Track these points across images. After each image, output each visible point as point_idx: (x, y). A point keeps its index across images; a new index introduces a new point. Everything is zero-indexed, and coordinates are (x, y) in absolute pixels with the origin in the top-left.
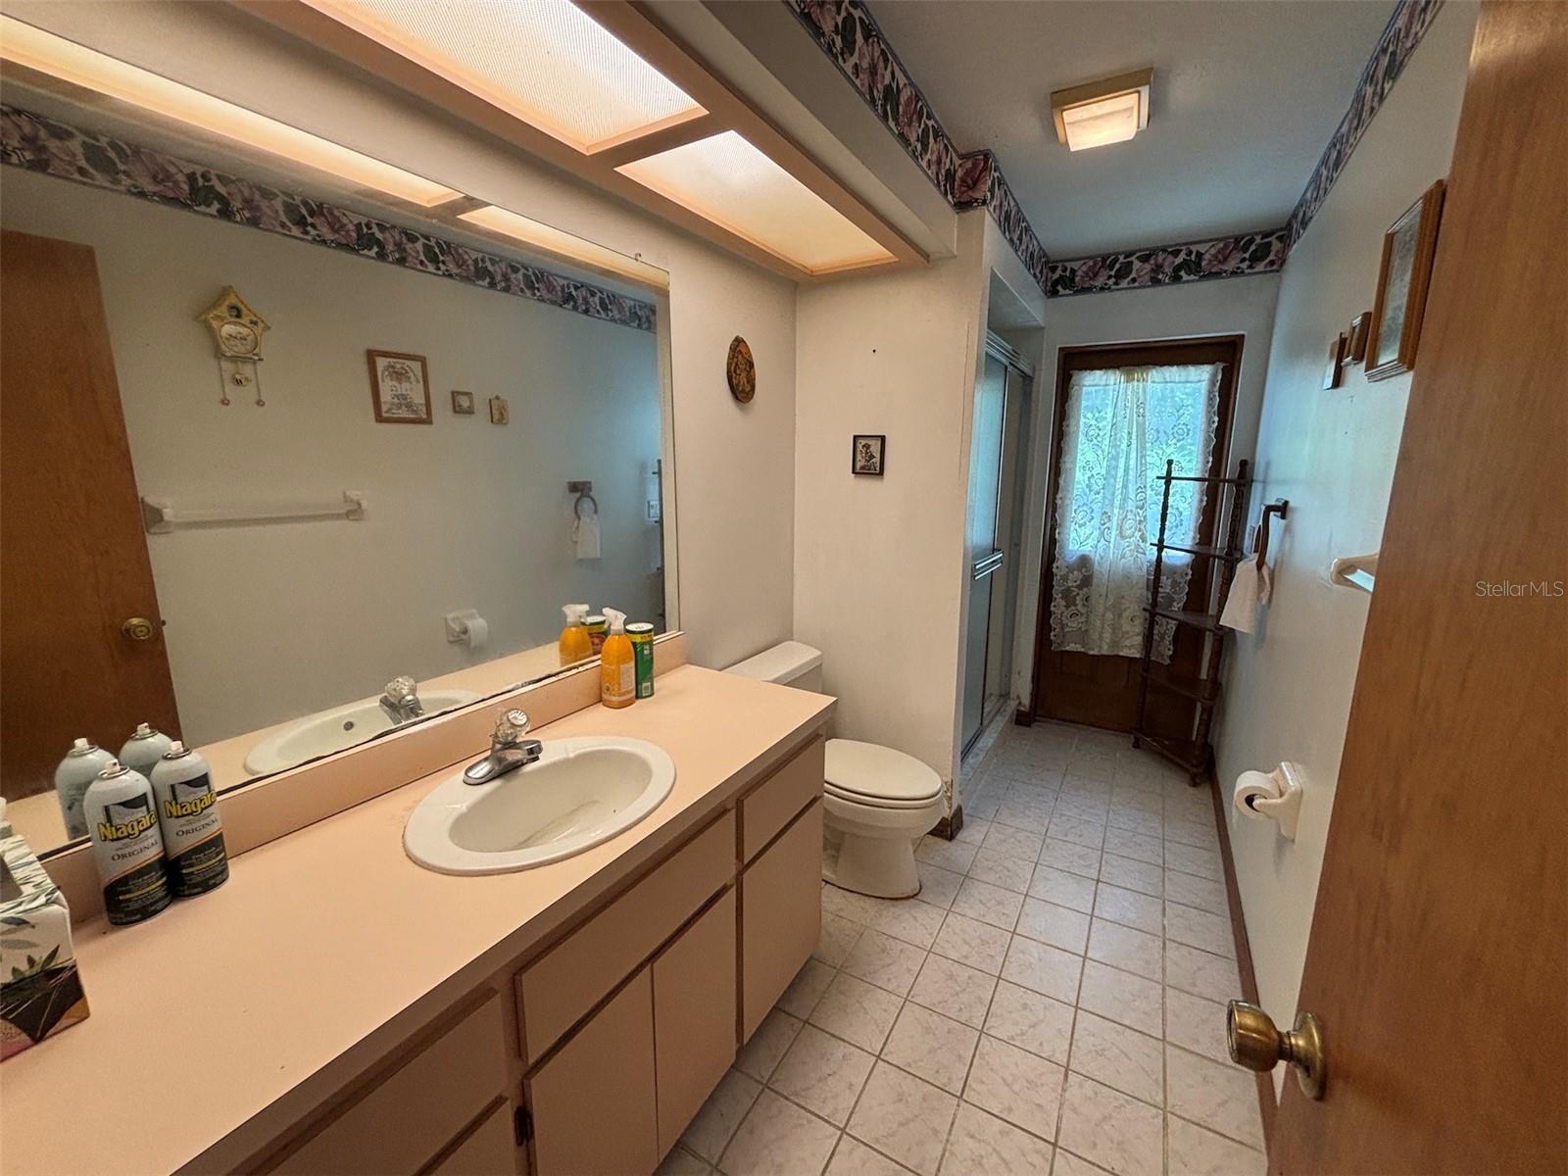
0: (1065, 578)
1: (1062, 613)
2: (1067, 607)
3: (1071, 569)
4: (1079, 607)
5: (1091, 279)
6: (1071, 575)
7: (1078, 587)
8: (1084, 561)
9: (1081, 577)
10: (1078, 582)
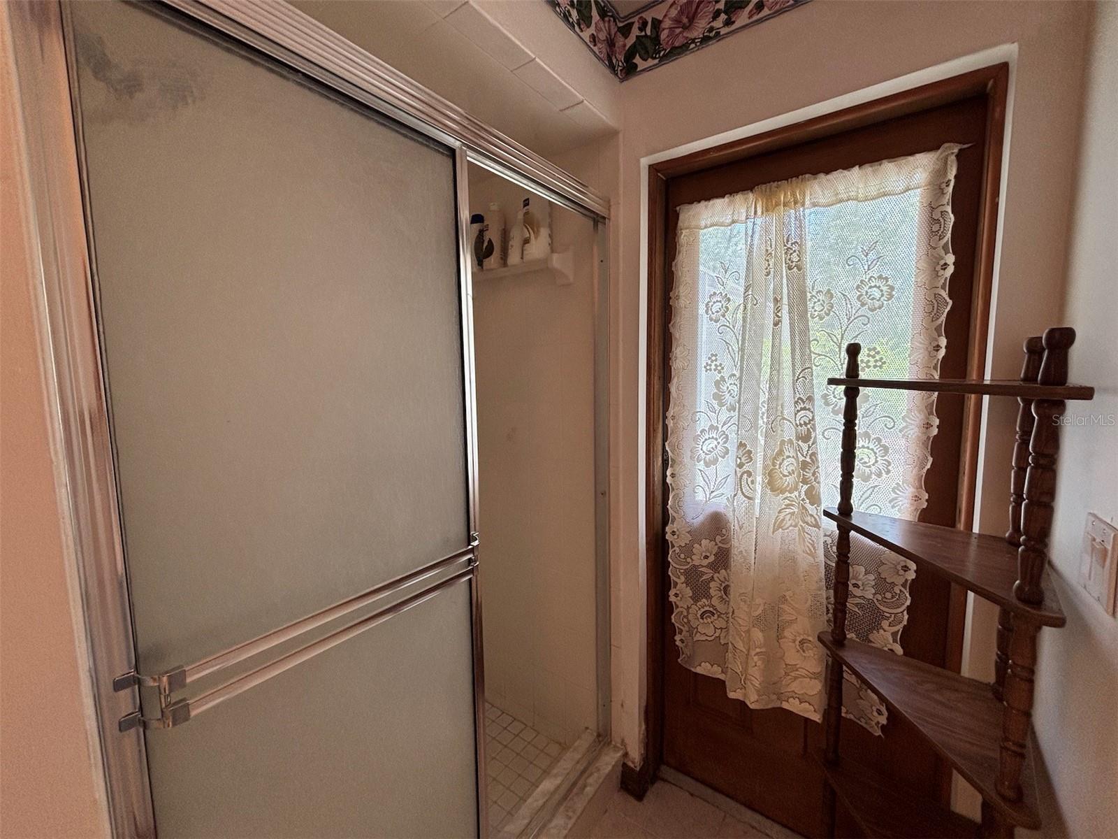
0: (688, 550)
1: (688, 608)
2: (696, 599)
3: (696, 535)
4: (715, 601)
5: (685, 28)
6: (696, 546)
7: (710, 566)
8: (717, 525)
9: (715, 550)
10: (712, 558)
